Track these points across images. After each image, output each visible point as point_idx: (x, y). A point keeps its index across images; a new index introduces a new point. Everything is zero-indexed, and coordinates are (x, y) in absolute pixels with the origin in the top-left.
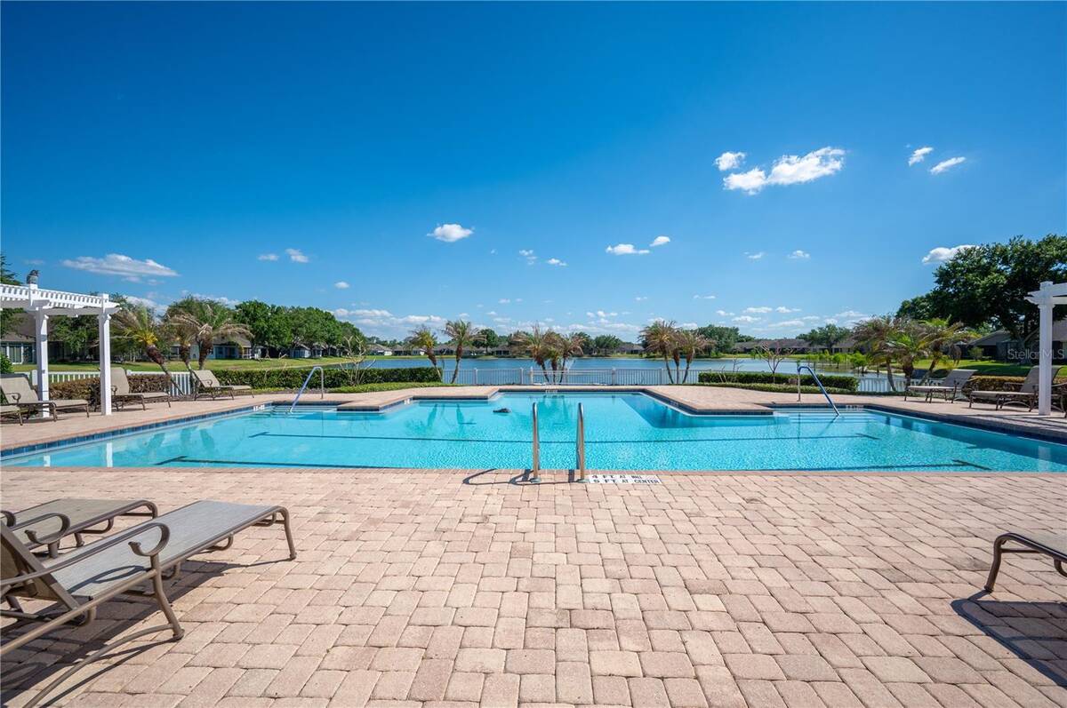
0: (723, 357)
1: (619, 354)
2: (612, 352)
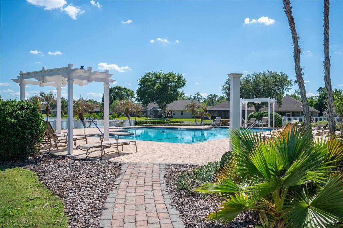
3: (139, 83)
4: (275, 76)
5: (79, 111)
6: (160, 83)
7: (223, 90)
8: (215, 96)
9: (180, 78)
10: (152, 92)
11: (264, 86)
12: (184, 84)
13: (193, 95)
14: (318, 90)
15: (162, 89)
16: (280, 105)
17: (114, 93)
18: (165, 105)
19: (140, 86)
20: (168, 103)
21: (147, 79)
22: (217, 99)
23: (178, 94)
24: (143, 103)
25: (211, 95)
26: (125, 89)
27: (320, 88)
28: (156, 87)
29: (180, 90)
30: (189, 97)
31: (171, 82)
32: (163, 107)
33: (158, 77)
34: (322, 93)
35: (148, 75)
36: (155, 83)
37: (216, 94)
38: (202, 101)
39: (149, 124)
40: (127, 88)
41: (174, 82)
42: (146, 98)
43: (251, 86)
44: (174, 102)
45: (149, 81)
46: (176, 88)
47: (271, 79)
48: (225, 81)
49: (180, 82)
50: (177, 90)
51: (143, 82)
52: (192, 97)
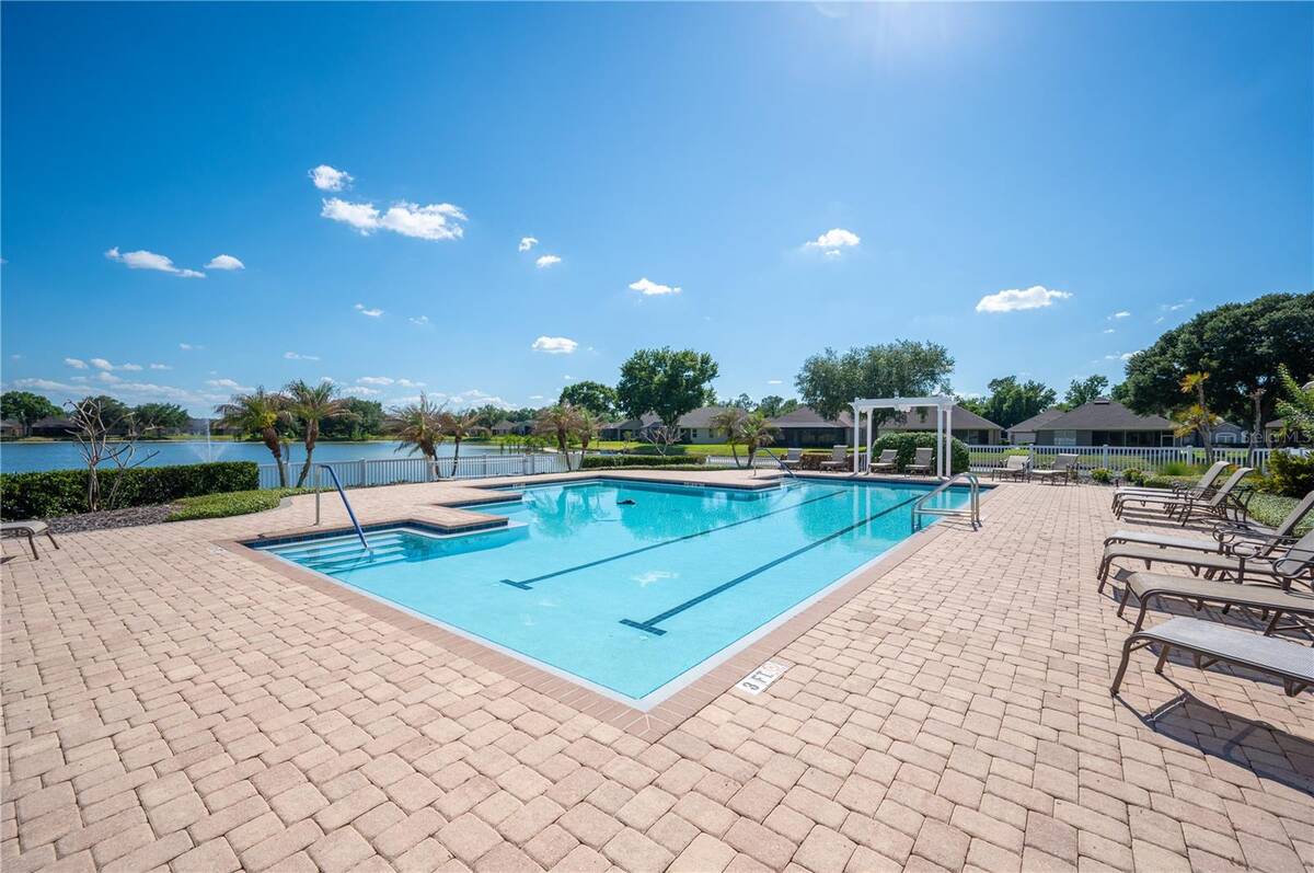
0: (371, 439)
1: (186, 435)
2: (173, 432)
3: (621, 373)
4: (916, 352)
5: (419, 434)
6: (665, 371)
7: (797, 384)
8: (778, 400)
9: (705, 361)
10: (648, 391)
11: (890, 374)
12: (715, 372)
13: (736, 398)
14: (990, 385)
15: (668, 384)
16: (923, 417)
17: (579, 394)
18: (676, 417)
19: (623, 379)
20: (681, 413)
21: (637, 364)
22: (781, 405)
23: (701, 393)
24: (629, 413)
25: (770, 398)
26: (603, 387)
27: (994, 381)
28: (656, 379)
29: (706, 386)
30: (727, 401)
31: (688, 369)
32: (670, 422)
33: (660, 360)
34: (999, 389)
35: (640, 357)
36: (653, 371)
37: (780, 396)
38: (751, 410)
39: (619, 464)
40: (607, 386)
41: (694, 370)
42: (636, 403)
43: (860, 375)
44: (693, 411)
45: (643, 369)
46: (696, 382)
47: (907, 357)
48: (803, 366)
49: (707, 370)
50: (700, 388)
51: (629, 371)
52: (733, 403)
